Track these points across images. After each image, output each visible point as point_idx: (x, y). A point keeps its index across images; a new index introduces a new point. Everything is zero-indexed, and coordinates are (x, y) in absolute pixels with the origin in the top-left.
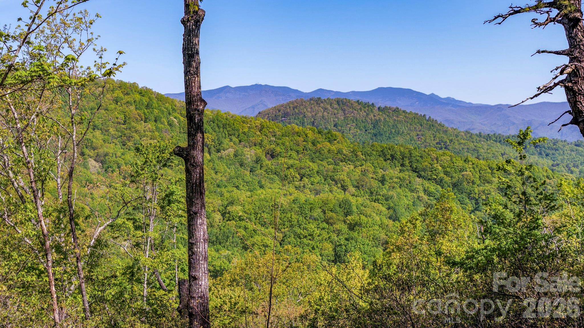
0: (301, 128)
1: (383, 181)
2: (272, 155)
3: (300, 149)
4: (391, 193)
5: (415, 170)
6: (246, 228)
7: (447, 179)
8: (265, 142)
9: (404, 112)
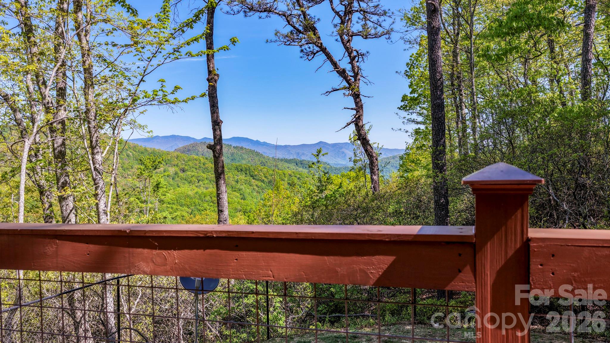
0: (197, 157)
1: (237, 182)
2: (183, 171)
5: (252, 176)
8: (180, 164)
9: (245, 148)
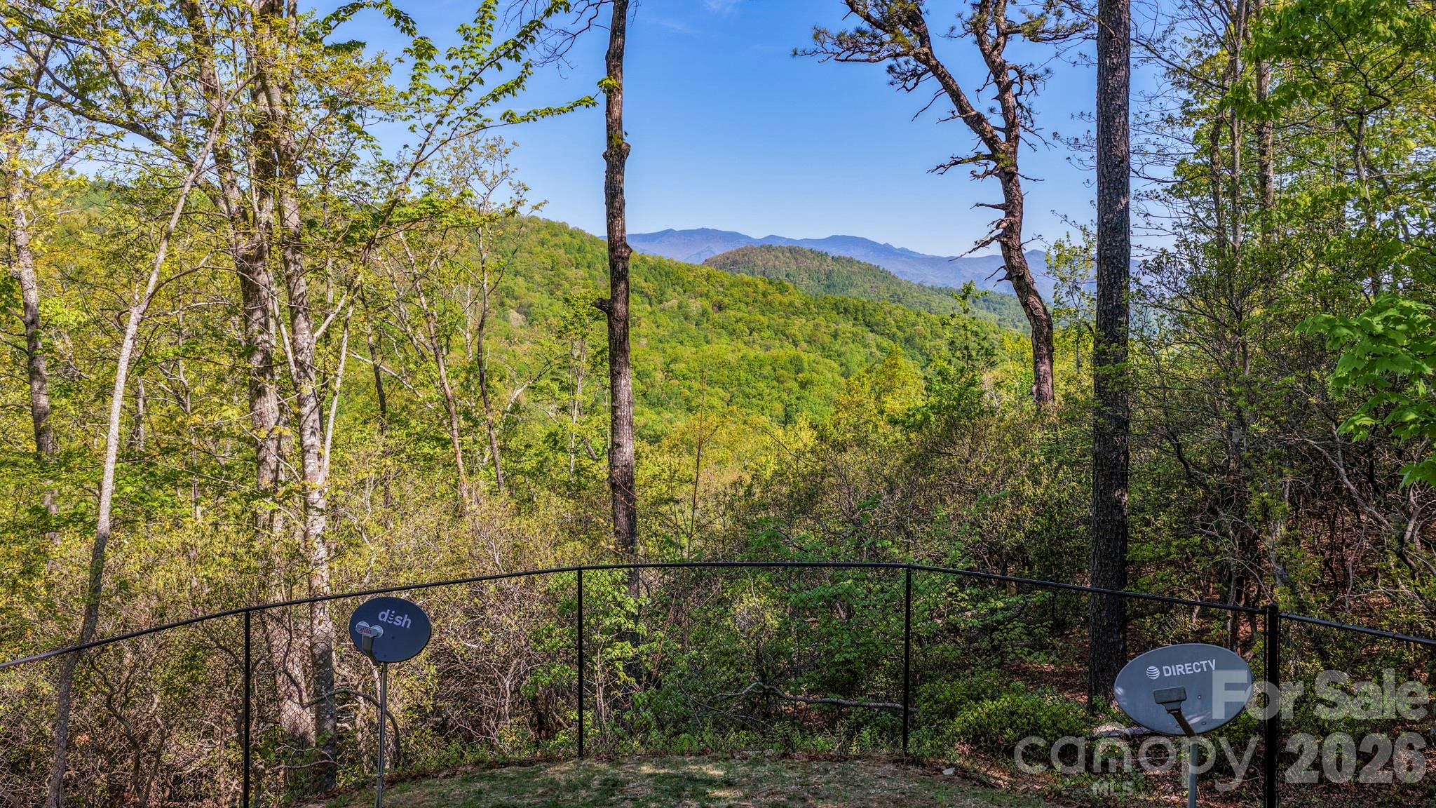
0: (750, 277)
2: (720, 307)
3: (750, 300)
4: (843, 349)
5: (868, 325)
6: (690, 388)
7: (899, 334)
8: (712, 293)
9: (858, 262)
